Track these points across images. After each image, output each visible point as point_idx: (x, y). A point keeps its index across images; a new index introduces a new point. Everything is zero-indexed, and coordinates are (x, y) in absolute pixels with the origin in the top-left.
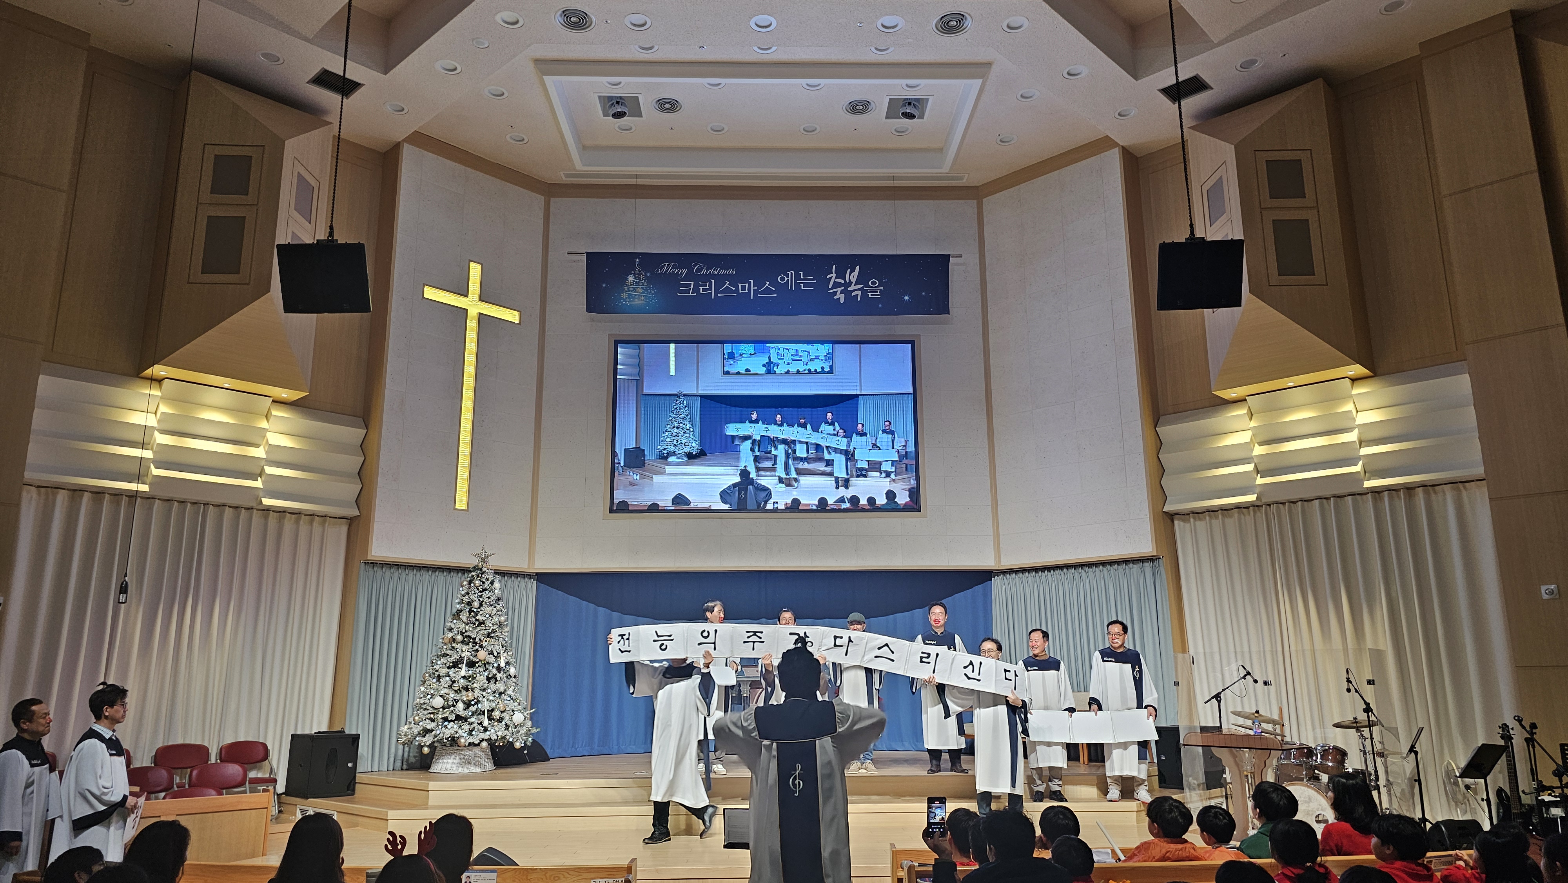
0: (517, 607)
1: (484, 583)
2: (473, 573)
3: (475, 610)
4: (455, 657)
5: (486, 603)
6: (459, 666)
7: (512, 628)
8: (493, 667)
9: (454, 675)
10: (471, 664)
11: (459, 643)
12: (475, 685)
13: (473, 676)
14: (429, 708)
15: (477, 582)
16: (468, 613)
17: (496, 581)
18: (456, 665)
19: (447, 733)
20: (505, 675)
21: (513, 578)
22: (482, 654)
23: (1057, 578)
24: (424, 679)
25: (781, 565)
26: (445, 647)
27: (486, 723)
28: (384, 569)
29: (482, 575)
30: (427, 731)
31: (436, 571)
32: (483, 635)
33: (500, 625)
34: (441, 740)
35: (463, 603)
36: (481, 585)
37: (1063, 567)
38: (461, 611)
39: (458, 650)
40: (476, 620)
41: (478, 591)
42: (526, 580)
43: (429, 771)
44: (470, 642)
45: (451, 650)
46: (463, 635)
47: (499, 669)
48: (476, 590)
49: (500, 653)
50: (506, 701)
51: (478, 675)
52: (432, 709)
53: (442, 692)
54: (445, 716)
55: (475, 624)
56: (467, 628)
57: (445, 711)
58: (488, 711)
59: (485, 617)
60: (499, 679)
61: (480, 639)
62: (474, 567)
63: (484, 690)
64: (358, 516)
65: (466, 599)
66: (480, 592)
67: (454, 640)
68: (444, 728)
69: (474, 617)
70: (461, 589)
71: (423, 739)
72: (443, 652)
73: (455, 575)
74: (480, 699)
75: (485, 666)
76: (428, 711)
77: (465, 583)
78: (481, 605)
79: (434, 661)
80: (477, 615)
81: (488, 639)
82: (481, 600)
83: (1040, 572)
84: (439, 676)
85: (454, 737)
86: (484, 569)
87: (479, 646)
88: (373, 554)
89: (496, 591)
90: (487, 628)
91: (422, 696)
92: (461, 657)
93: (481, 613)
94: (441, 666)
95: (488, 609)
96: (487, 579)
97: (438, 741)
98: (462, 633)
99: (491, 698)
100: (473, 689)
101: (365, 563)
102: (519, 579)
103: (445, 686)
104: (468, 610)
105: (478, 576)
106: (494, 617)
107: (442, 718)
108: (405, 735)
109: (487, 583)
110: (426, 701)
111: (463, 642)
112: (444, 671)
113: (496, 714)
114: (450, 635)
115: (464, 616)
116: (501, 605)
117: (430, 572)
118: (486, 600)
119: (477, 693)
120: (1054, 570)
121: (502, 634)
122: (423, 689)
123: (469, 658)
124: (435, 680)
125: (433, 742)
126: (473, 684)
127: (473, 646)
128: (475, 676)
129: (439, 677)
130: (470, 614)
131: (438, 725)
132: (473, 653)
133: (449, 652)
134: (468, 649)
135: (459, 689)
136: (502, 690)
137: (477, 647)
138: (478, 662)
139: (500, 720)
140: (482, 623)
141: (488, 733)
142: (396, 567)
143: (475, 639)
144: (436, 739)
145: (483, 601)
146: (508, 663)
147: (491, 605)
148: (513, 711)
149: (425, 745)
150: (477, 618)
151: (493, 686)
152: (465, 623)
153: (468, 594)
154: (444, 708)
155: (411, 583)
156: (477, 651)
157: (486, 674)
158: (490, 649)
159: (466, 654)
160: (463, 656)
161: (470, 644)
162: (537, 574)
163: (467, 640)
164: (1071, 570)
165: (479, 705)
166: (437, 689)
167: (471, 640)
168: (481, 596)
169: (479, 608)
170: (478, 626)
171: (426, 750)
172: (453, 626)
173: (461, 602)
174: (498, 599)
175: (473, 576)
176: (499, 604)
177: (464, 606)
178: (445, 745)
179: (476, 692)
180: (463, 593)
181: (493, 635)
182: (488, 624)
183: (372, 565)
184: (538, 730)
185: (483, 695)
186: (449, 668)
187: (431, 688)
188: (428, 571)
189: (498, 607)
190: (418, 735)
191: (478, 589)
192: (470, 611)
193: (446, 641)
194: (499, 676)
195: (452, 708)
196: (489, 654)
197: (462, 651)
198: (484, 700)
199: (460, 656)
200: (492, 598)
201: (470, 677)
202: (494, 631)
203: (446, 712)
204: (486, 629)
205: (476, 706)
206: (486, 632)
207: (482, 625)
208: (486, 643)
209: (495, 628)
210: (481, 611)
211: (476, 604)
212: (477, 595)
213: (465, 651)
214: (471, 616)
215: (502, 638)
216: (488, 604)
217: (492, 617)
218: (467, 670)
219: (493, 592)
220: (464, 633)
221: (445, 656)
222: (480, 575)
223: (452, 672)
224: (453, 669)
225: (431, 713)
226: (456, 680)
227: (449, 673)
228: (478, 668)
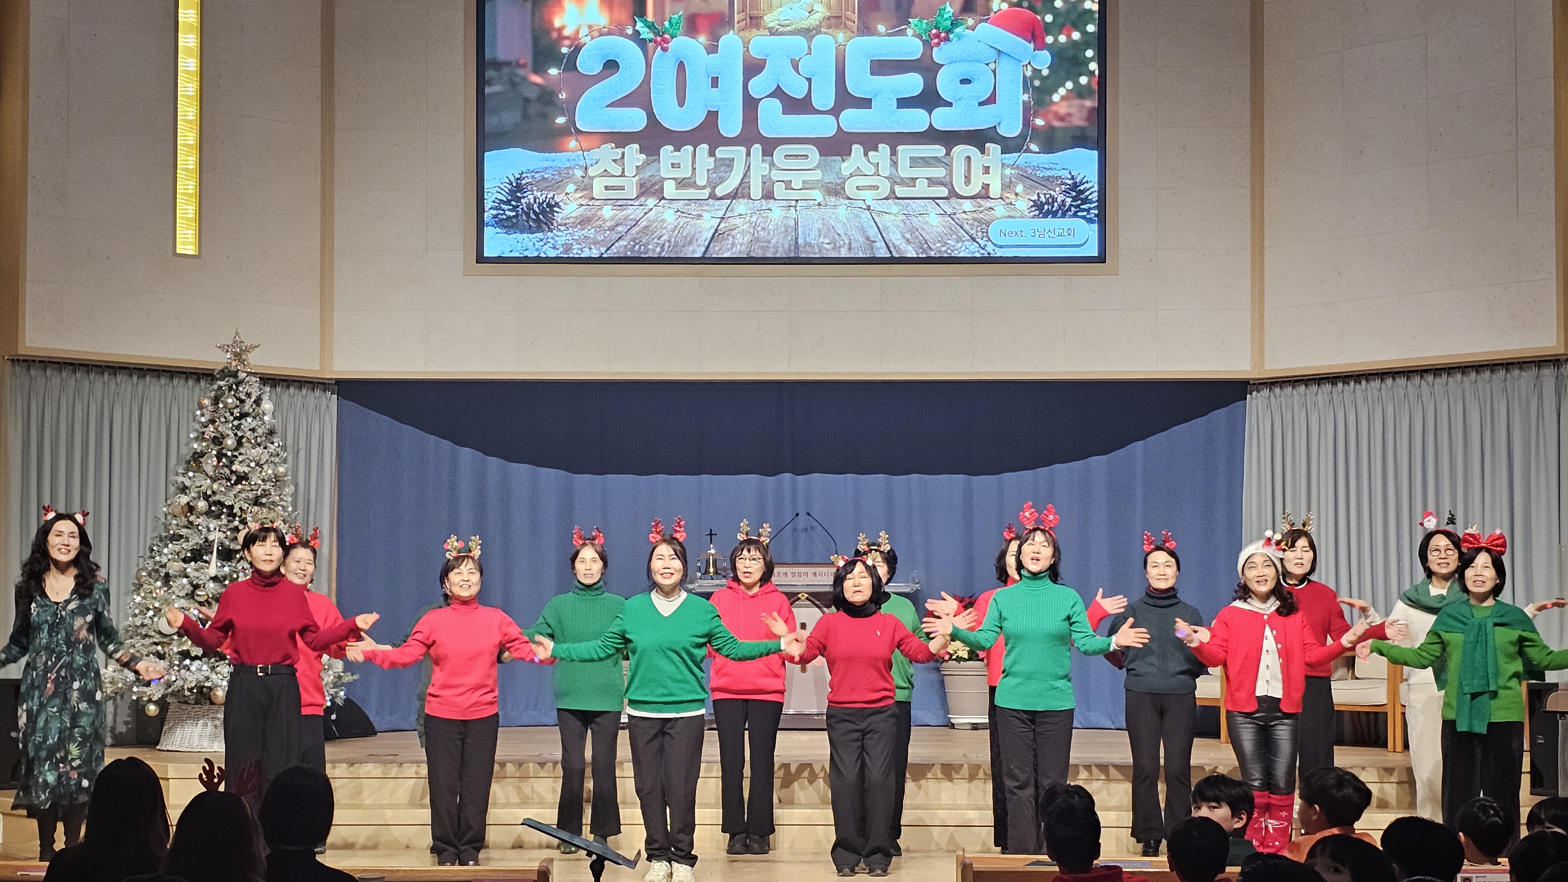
0: (302, 444)
1: (242, 401)
2: (222, 383)
3: (229, 454)
4: (196, 540)
5: (249, 441)
6: (204, 557)
7: (296, 486)
9: (196, 574)
10: (226, 555)
11: (202, 514)
13: (231, 576)
14: (153, 634)
15: (230, 401)
16: (215, 459)
17: (265, 397)
18: (197, 555)
19: (190, 679)
21: (292, 390)
23: (1372, 394)
24: (139, 580)
25: (819, 371)
26: (174, 522)
28: (49, 372)
29: (237, 387)
31: (144, 376)
32: (246, 500)
33: (277, 480)
34: (178, 691)
35: (204, 439)
36: (237, 407)
37: (1385, 374)
38: (202, 454)
39: (200, 528)
40: (232, 472)
41: (231, 418)
42: (318, 393)
43: (158, 747)
44: (223, 513)
45: (187, 527)
46: (207, 501)
48: (227, 414)
51: (241, 574)
52: (158, 636)
54: (185, 648)
55: (229, 480)
56: (215, 486)
59: (249, 466)
61: (240, 508)
62: (223, 371)
65: (210, 430)
66: (235, 419)
67: (191, 509)
68: (183, 671)
69: (227, 467)
70: (198, 413)
71: (145, 689)
72: (171, 532)
73: (182, 381)
76: (151, 641)
77: (206, 402)
78: (239, 443)
79: (155, 548)
80: (232, 463)
81: (256, 508)
82: (240, 434)
83: (1340, 385)
84: (167, 575)
85: (204, 686)
86: (241, 375)
87: (241, 522)
88: (28, 344)
89: (266, 418)
90: (255, 488)
91: (137, 611)
92: (207, 540)
93: (240, 458)
94: (170, 556)
95: (254, 452)
96: (249, 395)
97: (173, 694)
98: (206, 497)
101: (13, 360)
102: (304, 391)
103: (181, 594)
104: (214, 452)
105: (230, 389)
106: (265, 466)
107: (179, 653)
108: (111, 683)
109: (249, 402)
110: (146, 621)
111: (208, 513)
112: (175, 567)
114: (184, 499)
115: (210, 463)
116: (276, 445)
117: (135, 378)
118: (249, 434)
120: (1367, 381)
121: (282, 500)
122: (138, 599)
123: (222, 544)
124: (159, 584)
125: (164, 697)
127: (229, 521)
128: (235, 576)
129: (167, 578)
130: (219, 461)
131: (171, 666)
132: (229, 533)
133: (184, 532)
134: (220, 526)
135: (207, 601)
137: (236, 523)
140: (242, 478)
142: (71, 368)
143: (231, 507)
144: (170, 690)
145: (242, 437)
147: (259, 445)
149: (148, 702)
150: (234, 468)
152: (211, 478)
153: (213, 422)
155: (99, 400)
156: (237, 529)
159: (216, 536)
160: (211, 538)
161: (223, 517)
162: (338, 382)
163: (217, 509)
164: (1401, 381)
166: (166, 600)
167: (225, 510)
168: (238, 427)
169: (236, 449)
170: (236, 484)
171: (152, 709)
172: (188, 483)
173: (201, 437)
174: (271, 432)
175: (220, 388)
176: (273, 443)
177: (208, 446)
178: (186, 703)
180: (203, 420)
181: (264, 500)
182: (255, 479)
183: (26, 364)
184: (356, 677)
186: (185, 560)
187: (155, 598)
188: (131, 375)
189: (271, 447)
190: (134, 682)
191: (232, 414)
192: (220, 456)
193: (177, 511)
197: (209, 530)
199: (206, 538)
200: (260, 431)
201: (225, 578)
202: (266, 494)
206: (251, 495)
207: (244, 482)
209: (268, 487)
210: (240, 454)
211: (230, 442)
212: (230, 425)
213: (215, 529)
214: (221, 464)
215: (283, 506)
216: (253, 441)
217: (261, 466)
218: (219, 564)
219: (261, 419)
220: (210, 496)
221: (176, 538)
222: (234, 387)
223: (190, 568)
224: (193, 563)
225: (156, 644)
226: (201, 582)
227: (186, 569)
228: (239, 561)
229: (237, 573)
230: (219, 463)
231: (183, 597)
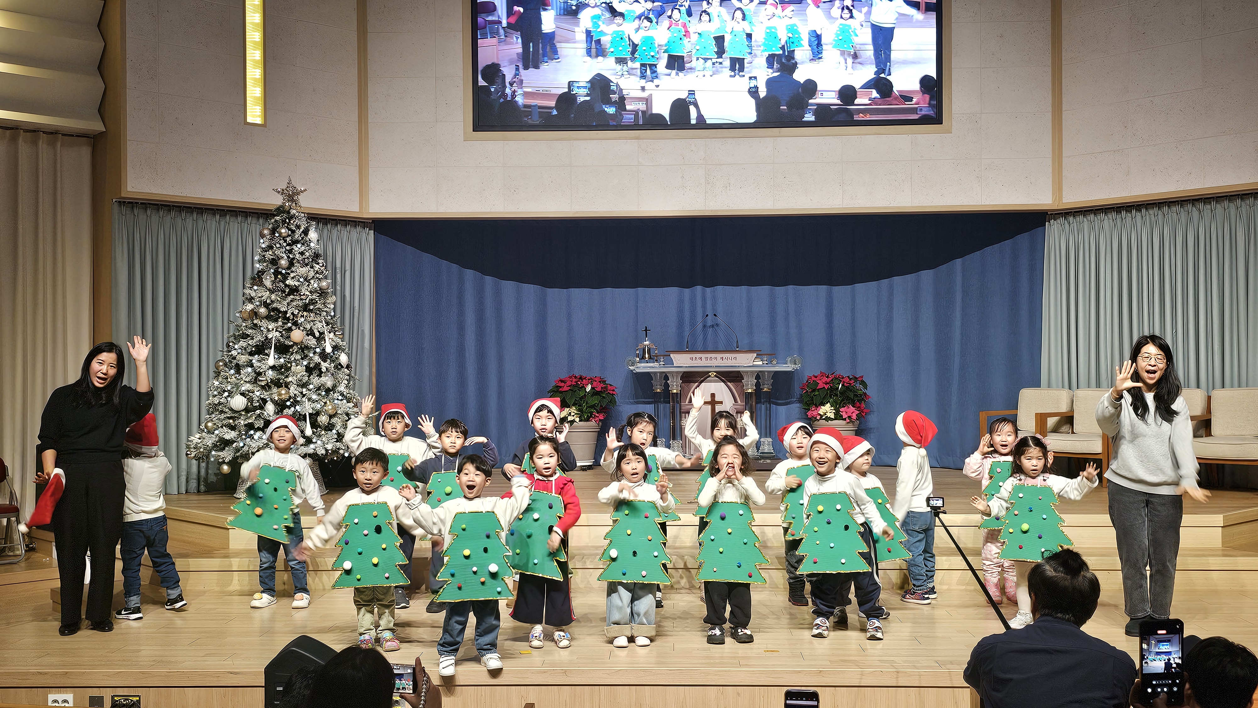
0: (348, 267)
1: (293, 232)
2: (278, 218)
3: (284, 272)
4: (259, 338)
5: (298, 262)
8: (315, 353)
9: (259, 364)
10: (282, 349)
11: (263, 318)
12: (290, 379)
13: (286, 365)
14: (227, 410)
15: (283, 231)
16: (273, 276)
17: (313, 229)
18: (260, 350)
19: (255, 445)
20: (333, 365)
21: (339, 226)
22: (297, 335)
24: (218, 368)
25: (728, 208)
26: (243, 324)
27: (309, 432)
28: (149, 212)
29: (290, 221)
30: (224, 444)
32: (297, 307)
33: (321, 291)
34: (246, 454)
35: (265, 261)
36: (289, 236)
38: (263, 272)
39: (262, 329)
40: (286, 286)
41: (285, 244)
42: (359, 229)
44: (279, 318)
45: (252, 328)
46: (267, 308)
47: (324, 356)
48: (281, 242)
49: (323, 333)
50: (336, 402)
51: (294, 364)
52: (230, 412)
53: (243, 388)
54: (250, 421)
55: (284, 292)
56: (273, 296)
57: (249, 415)
58: (310, 414)
59: (298, 281)
60: (324, 369)
61: (292, 313)
62: (279, 208)
63: (304, 385)
64: (102, 133)
65: (269, 255)
66: (288, 245)
67: (255, 314)
68: (248, 440)
69: (282, 281)
70: (260, 240)
71: (220, 453)
72: (241, 332)
74: (299, 399)
75: (303, 351)
76: (225, 415)
77: (266, 232)
78: (291, 263)
79: (229, 344)
80: (286, 278)
81: (305, 314)
82: (291, 256)
84: (238, 365)
86: (292, 211)
87: (293, 324)
88: (129, 189)
89: (312, 245)
90: (302, 296)
91: (216, 393)
93: (292, 275)
94: (240, 351)
95: (303, 270)
96: (298, 227)
98: (266, 305)
99: (314, 397)
100: (287, 386)
101: (120, 201)
102: (347, 227)
103: (247, 380)
104: (272, 271)
105: (284, 222)
106: (312, 281)
107: (245, 425)
108: (194, 448)
109: (299, 232)
110: (222, 401)
111: (268, 318)
112: (244, 359)
113: (323, 419)
114: (250, 307)
115: (269, 279)
116: (321, 264)
118: (298, 256)
119: (293, 390)
121: (326, 306)
122: (217, 384)
123: (279, 340)
124: (232, 371)
126: (287, 377)
127: (284, 323)
128: (289, 365)
129: (238, 367)
130: (276, 277)
131: (240, 435)
132: (284, 332)
133: (249, 331)
134: (277, 327)
135: (267, 384)
136: (329, 384)
137: (289, 325)
138: (292, 346)
139: (329, 427)
140: (294, 290)
141: (312, 446)
143: (286, 312)
144: (238, 454)
146: (335, 348)
147: (307, 265)
148: (347, 414)
149: (224, 462)
150: (287, 282)
151: (315, 381)
152: (269, 290)
153: (270, 247)
154: (247, 410)
156: (290, 329)
157: (305, 363)
158: (308, 327)
159: (274, 335)
160: (270, 336)
161: (280, 320)
162: (374, 220)
163: (274, 314)
165: (297, 407)
166: (236, 384)
167: (280, 315)
168: (290, 251)
169: (289, 268)
170: (289, 294)
171: (226, 469)
172: (253, 294)
173: (262, 259)
174: (316, 256)
175: (276, 221)
176: (317, 263)
177: (267, 266)
179: (292, 388)
180: (263, 246)
181: (312, 307)
182: (304, 291)
183: (129, 204)
185: (302, 393)
186: (251, 354)
187: (228, 382)
189: (317, 267)
190: (212, 448)
191: (285, 241)
192: (276, 273)
193: (244, 315)
194: (324, 366)
195: (258, 412)
196: (308, 335)
197: (268, 330)
198: (304, 399)
199: (266, 337)
200: (307, 254)
201: (281, 367)
202: (313, 302)
203: (251, 416)
204: (302, 299)
205: (292, 409)
206: (300, 303)
207: (295, 293)
208: (302, 319)
209: (314, 297)
210: (292, 272)
211: (284, 262)
212: (284, 250)
213: (273, 330)
214: (278, 279)
215: (326, 311)
216: (301, 262)
217: (309, 281)
218: (276, 356)
219: (309, 245)
220: (270, 304)
221: (245, 336)
222: (287, 221)
223: (255, 359)
224: (256, 356)
225: (229, 418)
226: (261, 371)
227: (251, 361)
228: (292, 354)
229: (291, 363)
230: (275, 279)
231: (249, 382)
